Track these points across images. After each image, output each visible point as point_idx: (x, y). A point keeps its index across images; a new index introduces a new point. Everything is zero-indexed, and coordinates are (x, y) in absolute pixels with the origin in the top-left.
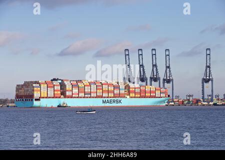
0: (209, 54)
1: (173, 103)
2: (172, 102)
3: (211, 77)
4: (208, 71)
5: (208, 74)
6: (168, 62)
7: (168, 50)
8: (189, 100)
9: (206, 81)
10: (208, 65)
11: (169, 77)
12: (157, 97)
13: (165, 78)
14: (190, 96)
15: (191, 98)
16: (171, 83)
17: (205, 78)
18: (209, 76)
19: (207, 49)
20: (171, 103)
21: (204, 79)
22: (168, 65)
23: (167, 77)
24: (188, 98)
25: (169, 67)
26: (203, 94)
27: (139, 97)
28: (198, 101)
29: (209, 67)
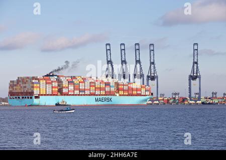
0: (197, 50)
1: (157, 102)
2: (156, 100)
3: (198, 74)
4: (195, 67)
5: (195, 70)
6: (152, 57)
7: (153, 44)
8: (174, 98)
9: (193, 78)
10: (196, 61)
11: (154, 74)
12: (142, 95)
13: (149, 75)
14: (175, 94)
15: (177, 96)
16: (156, 80)
17: (192, 74)
18: (197, 73)
19: (194, 44)
20: (155, 102)
21: (191, 76)
22: (152, 61)
23: (151, 74)
24: (174, 96)
25: (153, 63)
26: (190, 92)
27: (127, 95)
28: (184, 100)
29: (196, 63)
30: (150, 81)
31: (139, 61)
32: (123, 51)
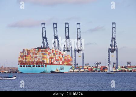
0: (115, 28)
1: (83, 70)
3: (116, 48)
4: (113, 42)
5: (113, 44)
6: (79, 34)
7: (79, 24)
8: (97, 67)
9: (111, 50)
10: (114, 36)
11: (80, 47)
14: (98, 64)
15: (99, 65)
17: (111, 48)
18: (115, 47)
19: (113, 23)
20: (81, 70)
21: (110, 49)
22: (79, 37)
23: (78, 47)
24: (96, 65)
26: (109, 62)
28: (105, 68)
29: (114, 38)
30: (77, 53)
31: (68, 37)
32: (56, 29)
